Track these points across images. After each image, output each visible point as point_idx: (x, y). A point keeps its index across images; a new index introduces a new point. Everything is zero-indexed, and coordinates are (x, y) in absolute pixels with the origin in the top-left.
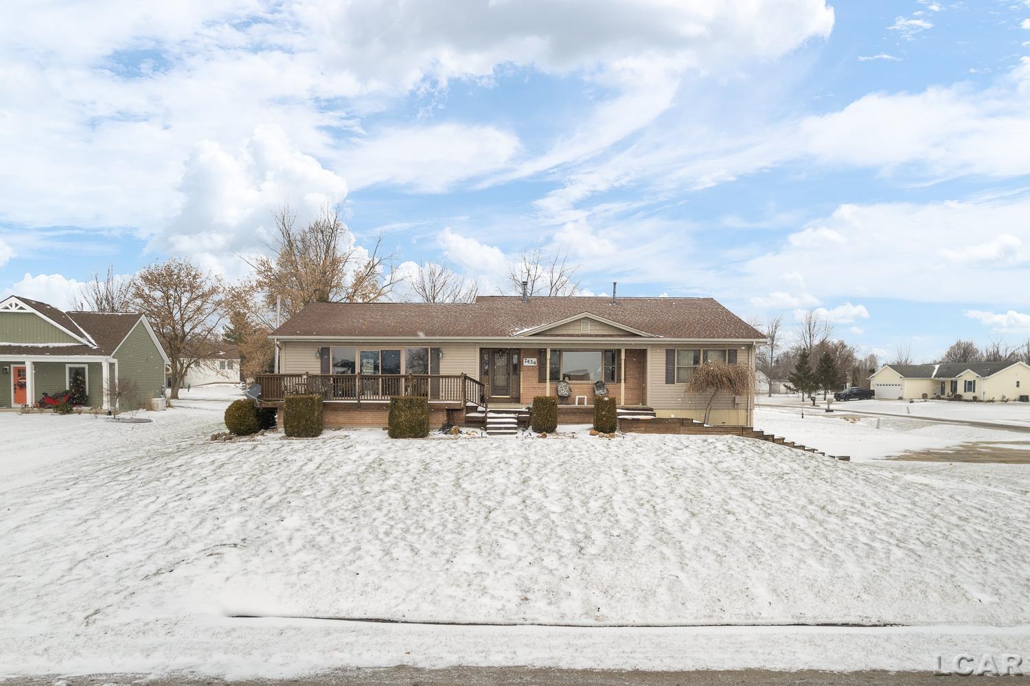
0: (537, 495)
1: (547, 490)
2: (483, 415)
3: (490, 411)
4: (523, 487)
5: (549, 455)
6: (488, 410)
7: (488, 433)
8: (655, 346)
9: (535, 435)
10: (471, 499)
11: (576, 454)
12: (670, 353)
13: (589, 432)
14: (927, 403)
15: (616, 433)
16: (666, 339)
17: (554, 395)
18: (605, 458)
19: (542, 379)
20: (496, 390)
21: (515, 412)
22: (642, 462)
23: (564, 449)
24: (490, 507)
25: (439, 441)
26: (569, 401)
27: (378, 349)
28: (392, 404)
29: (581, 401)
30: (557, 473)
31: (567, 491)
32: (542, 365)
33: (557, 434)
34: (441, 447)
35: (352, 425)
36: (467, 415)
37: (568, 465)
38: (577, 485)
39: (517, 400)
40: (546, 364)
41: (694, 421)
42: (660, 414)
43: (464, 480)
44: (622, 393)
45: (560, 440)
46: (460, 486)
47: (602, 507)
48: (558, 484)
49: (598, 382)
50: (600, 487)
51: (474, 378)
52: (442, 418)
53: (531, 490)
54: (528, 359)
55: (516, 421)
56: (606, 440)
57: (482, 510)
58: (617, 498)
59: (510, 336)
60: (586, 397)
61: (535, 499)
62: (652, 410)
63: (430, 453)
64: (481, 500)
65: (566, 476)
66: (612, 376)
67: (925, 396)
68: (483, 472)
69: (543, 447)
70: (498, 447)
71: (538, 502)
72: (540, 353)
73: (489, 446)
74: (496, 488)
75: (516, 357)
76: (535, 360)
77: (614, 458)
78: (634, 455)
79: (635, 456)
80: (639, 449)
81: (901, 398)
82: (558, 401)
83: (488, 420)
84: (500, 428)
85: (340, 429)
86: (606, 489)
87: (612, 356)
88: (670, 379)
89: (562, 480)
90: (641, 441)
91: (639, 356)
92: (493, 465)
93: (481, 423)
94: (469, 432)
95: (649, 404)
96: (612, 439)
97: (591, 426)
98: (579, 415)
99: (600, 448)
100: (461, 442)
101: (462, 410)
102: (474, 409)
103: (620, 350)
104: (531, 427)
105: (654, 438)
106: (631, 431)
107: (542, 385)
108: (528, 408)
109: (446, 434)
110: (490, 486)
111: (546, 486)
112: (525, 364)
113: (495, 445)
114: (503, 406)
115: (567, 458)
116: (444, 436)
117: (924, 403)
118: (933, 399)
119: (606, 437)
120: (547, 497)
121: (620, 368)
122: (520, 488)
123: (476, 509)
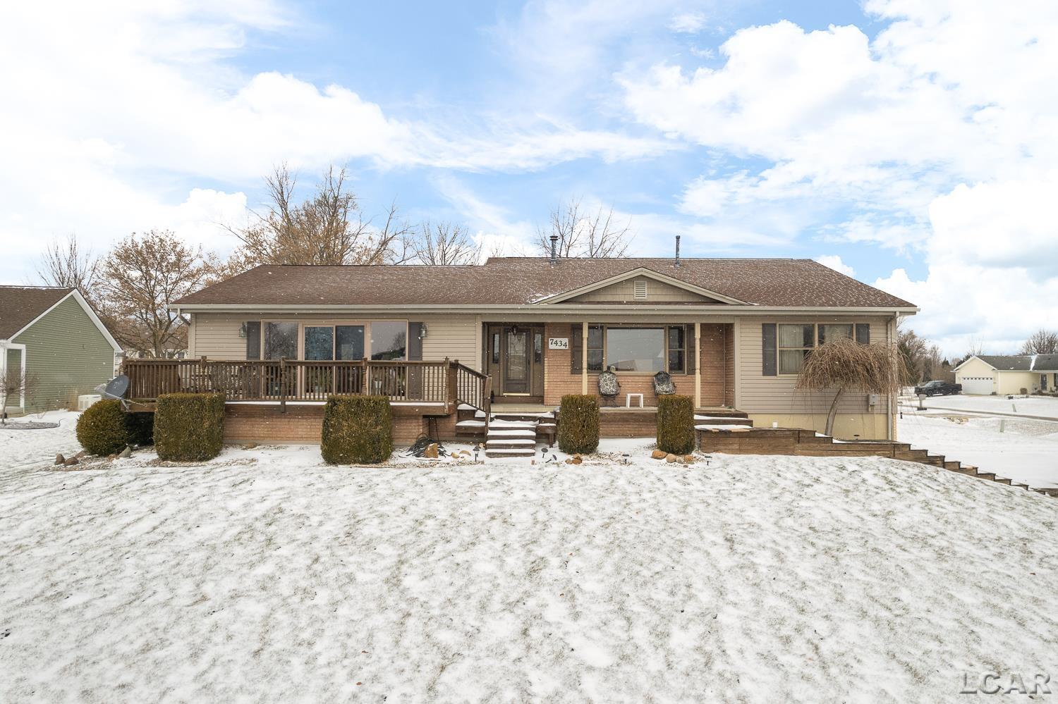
0: (556, 611)
1: (578, 596)
2: (482, 424)
3: (497, 417)
4: (527, 585)
5: (585, 500)
6: (493, 415)
7: (489, 455)
8: (747, 318)
9: (563, 457)
10: (411, 622)
11: (633, 498)
12: (769, 330)
13: (650, 453)
14: (1028, 399)
15: (694, 454)
16: (761, 308)
17: (594, 393)
18: (685, 507)
19: (576, 369)
20: (510, 384)
21: (534, 419)
22: (753, 515)
23: (610, 488)
24: (446, 649)
25: (399, 471)
26: (617, 400)
27: (332, 324)
28: (327, 407)
29: (635, 402)
30: (598, 547)
31: (618, 598)
32: (576, 349)
33: (599, 456)
34: (399, 484)
35: (274, 440)
36: (457, 425)
37: (618, 526)
38: (640, 580)
39: (539, 399)
40: (582, 347)
41: (817, 435)
42: (760, 422)
43: (411, 566)
44: (696, 388)
45: (604, 469)
46: (398, 583)
47: (698, 649)
48: (601, 577)
49: (659, 374)
50: (689, 586)
51: (471, 368)
52: (417, 429)
53: (544, 594)
54: (555, 339)
55: (533, 434)
56: (680, 468)
57: (428, 657)
58: (728, 617)
59: (527, 303)
60: (642, 395)
61: (549, 624)
62: (745, 415)
63: (373, 496)
64: (433, 625)
65: (617, 555)
66: (679, 363)
67: (1024, 391)
68: (454, 545)
69: (575, 482)
70: (496, 484)
71: (558, 633)
72: (573, 330)
73: (482, 480)
74: (472, 589)
75: (538, 337)
76: (565, 340)
77: (701, 507)
78: (735, 500)
79: (737, 503)
80: (739, 485)
81: (994, 394)
82: (600, 402)
83: (490, 433)
84: (508, 446)
85: (253, 446)
86: (701, 591)
87: (680, 333)
88: (769, 369)
89: (608, 568)
90: (739, 469)
91: (721, 334)
92: (478, 525)
93: (478, 437)
94: (457, 453)
95: (739, 406)
96: (690, 466)
97: (653, 441)
98: (632, 425)
99: (673, 484)
100: (437, 473)
101: (448, 416)
102: (470, 415)
103: (694, 324)
104: (557, 443)
105: (757, 463)
106: (717, 451)
107: (577, 377)
108: (555, 413)
109: (418, 456)
110: (459, 582)
111: (575, 581)
112: (552, 347)
113: (492, 479)
114: (518, 409)
115: (617, 509)
116: (413, 459)
117: (1025, 399)
118: (1034, 394)
119: (680, 462)
120: (576, 616)
121: (692, 351)
122: (521, 590)
123: (415, 654)
